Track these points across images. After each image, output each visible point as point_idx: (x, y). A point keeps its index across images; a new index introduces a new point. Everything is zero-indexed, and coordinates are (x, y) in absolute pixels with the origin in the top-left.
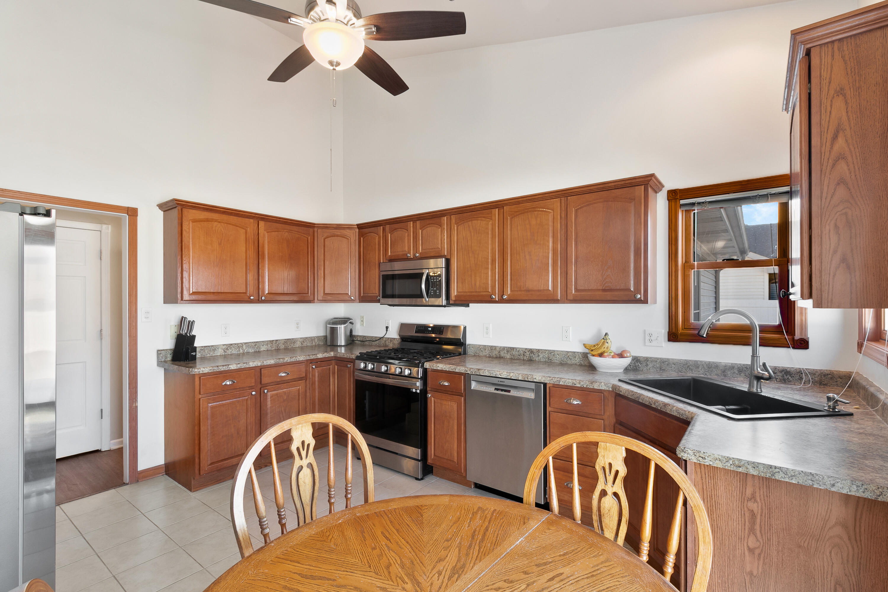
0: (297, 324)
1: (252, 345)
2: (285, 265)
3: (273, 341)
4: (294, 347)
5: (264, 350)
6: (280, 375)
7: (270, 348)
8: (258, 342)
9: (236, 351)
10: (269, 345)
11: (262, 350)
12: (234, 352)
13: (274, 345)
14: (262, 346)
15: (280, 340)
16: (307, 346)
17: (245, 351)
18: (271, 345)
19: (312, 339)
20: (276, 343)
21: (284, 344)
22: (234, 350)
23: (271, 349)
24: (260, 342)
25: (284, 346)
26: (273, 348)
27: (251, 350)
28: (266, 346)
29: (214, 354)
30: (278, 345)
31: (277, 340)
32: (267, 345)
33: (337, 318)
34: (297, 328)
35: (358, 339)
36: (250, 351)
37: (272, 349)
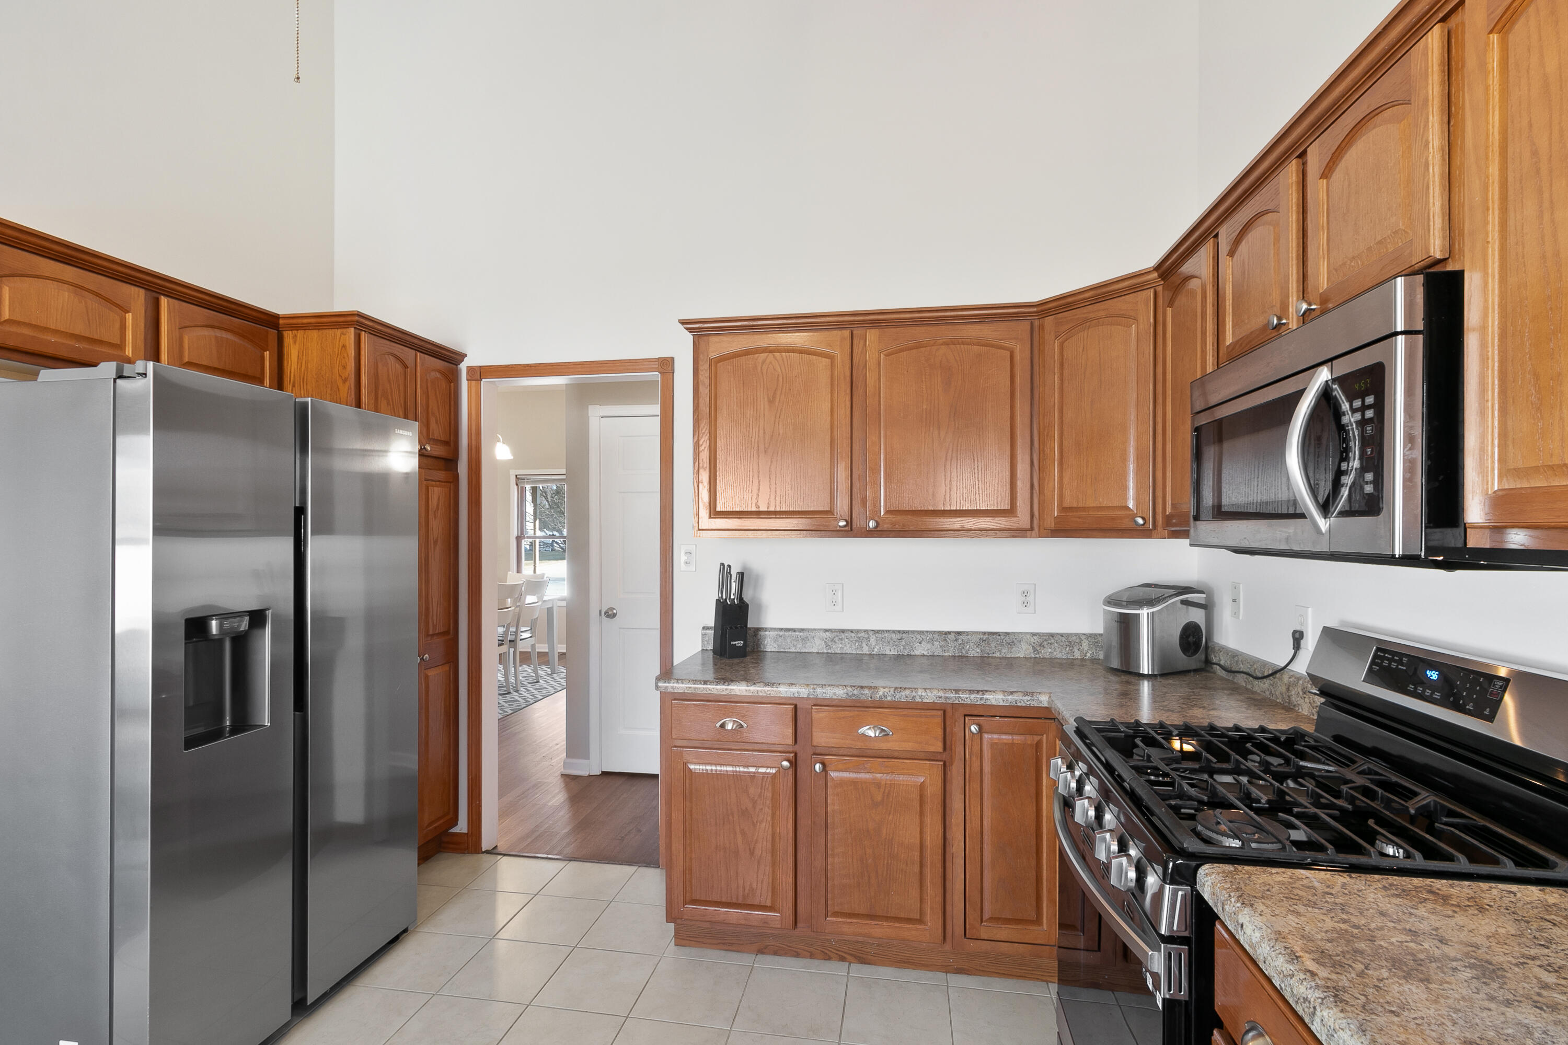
0: (1025, 594)
1: (891, 639)
2: (939, 434)
3: (950, 633)
4: (1009, 655)
5: (924, 655)
6: (861, 731)
7: (939, 652)
8: (907, 632)
9: (853, 646)
10: (937, 644)
11: (917, 653)
12: (848, 650)
13: (951, 644)
14: (917, 645)
15: (967, 633)
16: (1051, 660)
17: (876, 650)
18: (942, 643)
19: (1070, 640)
20: (956, 640)
21: (979, 645)
22: (848, 646)
23: (941, 654)
24: (913, 632)
25: (978, 650)
26: (948, 651)
27: (890, 651)
28: (929, 646)
29: (805, 647)
30: (963, 645)
31: (959, 633)
32: (932, 641)
33: (1157, 586)
34: (1025, 604)
35: (1220, 660)
36: (888, 652)
37: (946, 654)
